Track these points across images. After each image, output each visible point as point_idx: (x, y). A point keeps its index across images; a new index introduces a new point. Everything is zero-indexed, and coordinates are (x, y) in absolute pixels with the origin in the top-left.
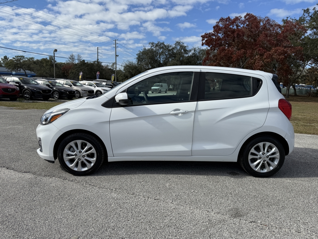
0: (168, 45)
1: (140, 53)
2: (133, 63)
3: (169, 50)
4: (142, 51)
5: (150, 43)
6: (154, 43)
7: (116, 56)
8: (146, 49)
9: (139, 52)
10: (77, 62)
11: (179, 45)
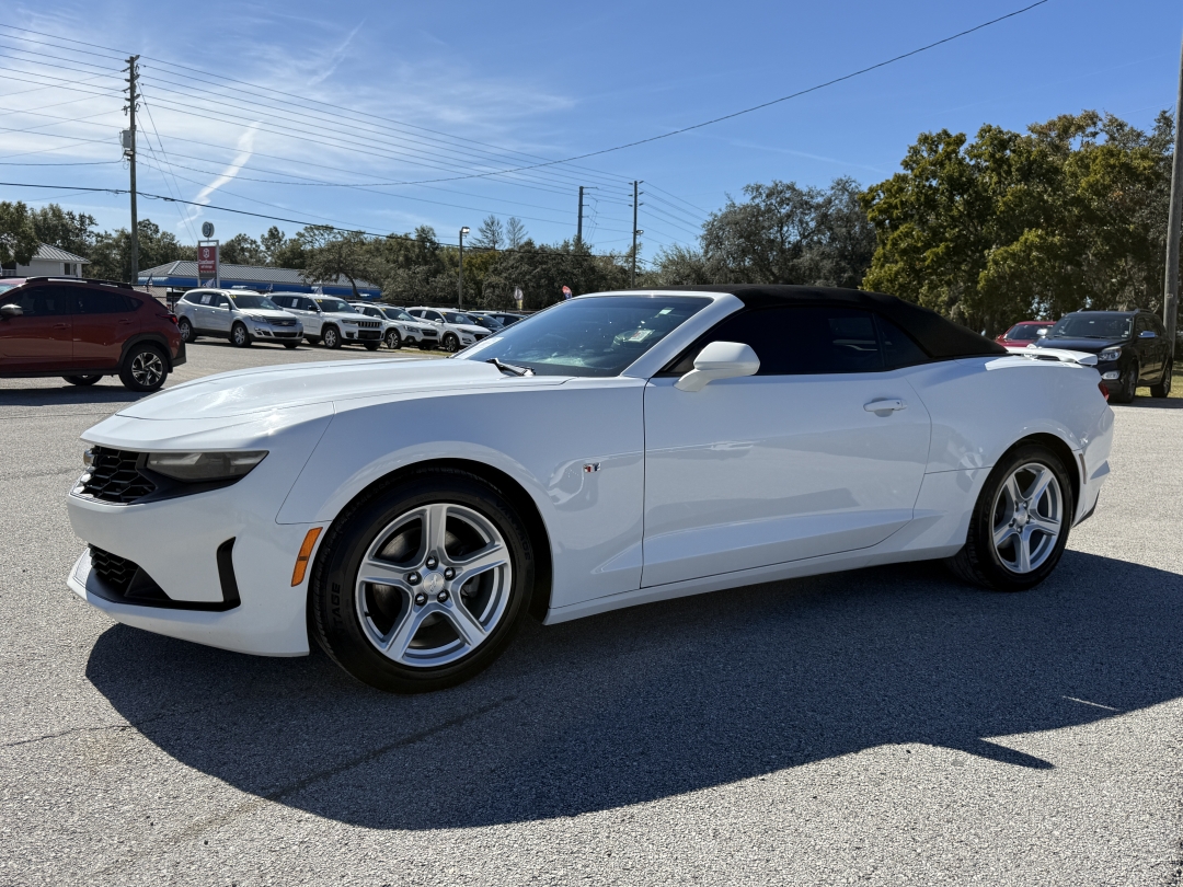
0: (811, 190)
1: (714, 221)
2: (692, 253)
3: (818, 207)
4: (720, 214)
5: (748, 186)
6: (760, 186)
7: (636, 232)
8: (733, 205)
9: (710, 219)
10: (505, 245)
11: (844, 189)
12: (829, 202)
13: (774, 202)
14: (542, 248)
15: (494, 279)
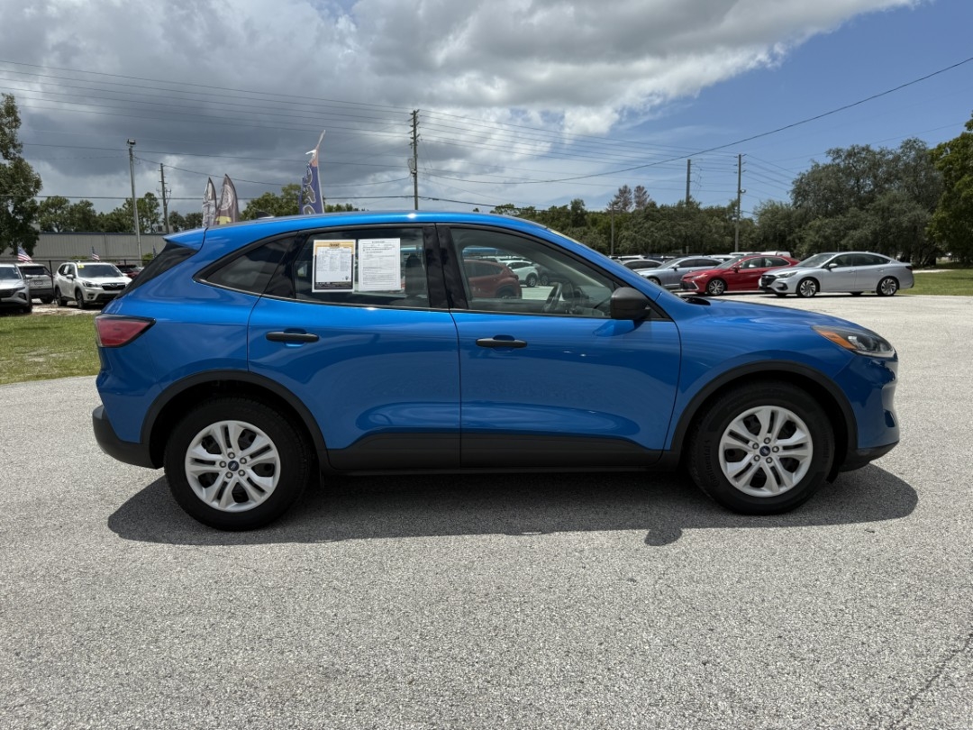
0: (883, 150)
1: (802, 178)
2: (784, 203)
3: (888, 162)
4: (806, 173)
5: (831, 150)
6: (840, 150)
7: (740, 192)
8: (817, 166)
9: (800, 177)
11: (912, 148)
12: (897, 159)
13: (851, 161)
14: (662, 207)
15: (625, 233)
